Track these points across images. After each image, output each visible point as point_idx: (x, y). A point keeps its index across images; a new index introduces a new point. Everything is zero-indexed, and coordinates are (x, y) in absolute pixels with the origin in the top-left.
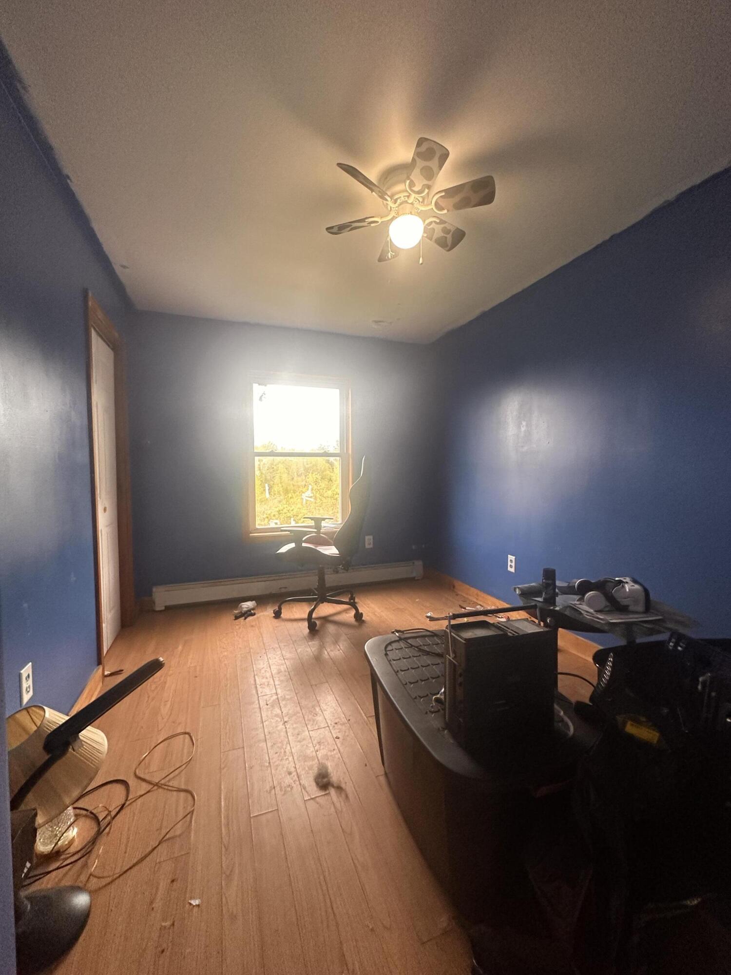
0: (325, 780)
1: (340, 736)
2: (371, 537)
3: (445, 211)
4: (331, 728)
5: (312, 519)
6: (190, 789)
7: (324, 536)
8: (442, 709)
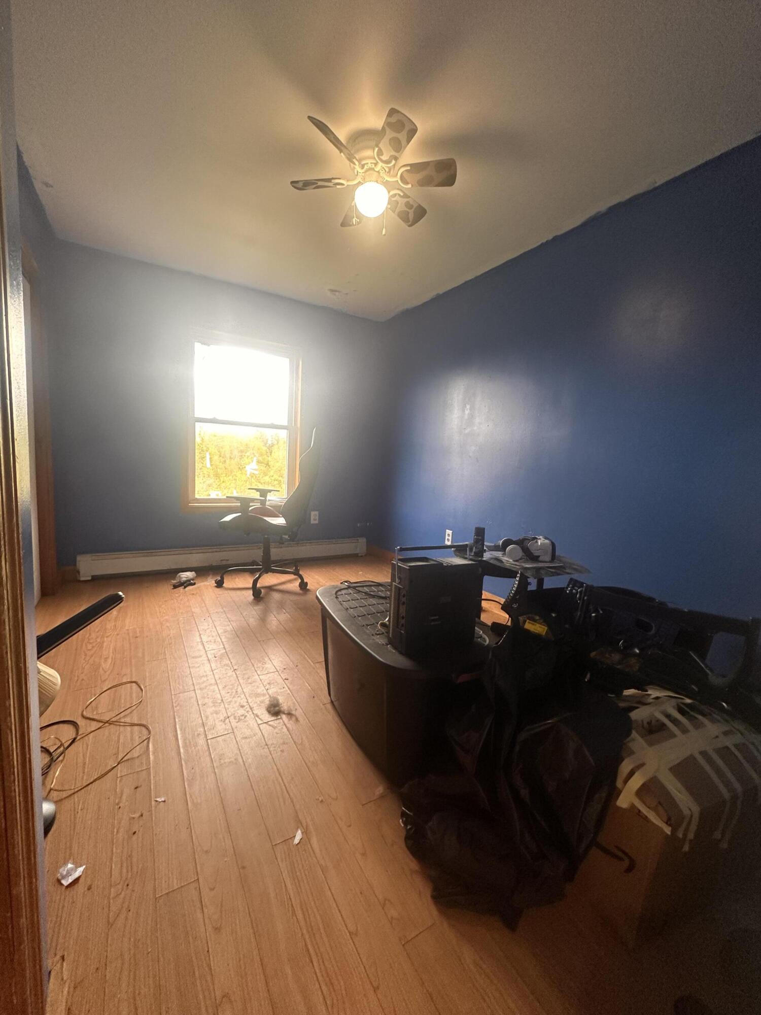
0: (277, 708)
1: (289, 678)
2: (317, 513)
3: (410, 186)
4: (280, 673)
5: (257, 490)
6: (144, 722)
7: (270, 508)
8: (386, 632)
